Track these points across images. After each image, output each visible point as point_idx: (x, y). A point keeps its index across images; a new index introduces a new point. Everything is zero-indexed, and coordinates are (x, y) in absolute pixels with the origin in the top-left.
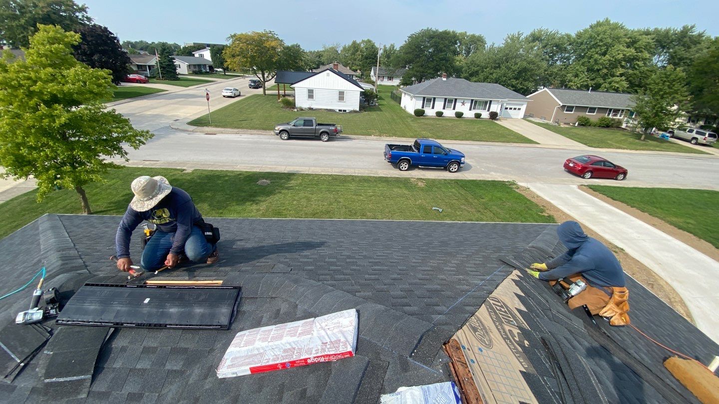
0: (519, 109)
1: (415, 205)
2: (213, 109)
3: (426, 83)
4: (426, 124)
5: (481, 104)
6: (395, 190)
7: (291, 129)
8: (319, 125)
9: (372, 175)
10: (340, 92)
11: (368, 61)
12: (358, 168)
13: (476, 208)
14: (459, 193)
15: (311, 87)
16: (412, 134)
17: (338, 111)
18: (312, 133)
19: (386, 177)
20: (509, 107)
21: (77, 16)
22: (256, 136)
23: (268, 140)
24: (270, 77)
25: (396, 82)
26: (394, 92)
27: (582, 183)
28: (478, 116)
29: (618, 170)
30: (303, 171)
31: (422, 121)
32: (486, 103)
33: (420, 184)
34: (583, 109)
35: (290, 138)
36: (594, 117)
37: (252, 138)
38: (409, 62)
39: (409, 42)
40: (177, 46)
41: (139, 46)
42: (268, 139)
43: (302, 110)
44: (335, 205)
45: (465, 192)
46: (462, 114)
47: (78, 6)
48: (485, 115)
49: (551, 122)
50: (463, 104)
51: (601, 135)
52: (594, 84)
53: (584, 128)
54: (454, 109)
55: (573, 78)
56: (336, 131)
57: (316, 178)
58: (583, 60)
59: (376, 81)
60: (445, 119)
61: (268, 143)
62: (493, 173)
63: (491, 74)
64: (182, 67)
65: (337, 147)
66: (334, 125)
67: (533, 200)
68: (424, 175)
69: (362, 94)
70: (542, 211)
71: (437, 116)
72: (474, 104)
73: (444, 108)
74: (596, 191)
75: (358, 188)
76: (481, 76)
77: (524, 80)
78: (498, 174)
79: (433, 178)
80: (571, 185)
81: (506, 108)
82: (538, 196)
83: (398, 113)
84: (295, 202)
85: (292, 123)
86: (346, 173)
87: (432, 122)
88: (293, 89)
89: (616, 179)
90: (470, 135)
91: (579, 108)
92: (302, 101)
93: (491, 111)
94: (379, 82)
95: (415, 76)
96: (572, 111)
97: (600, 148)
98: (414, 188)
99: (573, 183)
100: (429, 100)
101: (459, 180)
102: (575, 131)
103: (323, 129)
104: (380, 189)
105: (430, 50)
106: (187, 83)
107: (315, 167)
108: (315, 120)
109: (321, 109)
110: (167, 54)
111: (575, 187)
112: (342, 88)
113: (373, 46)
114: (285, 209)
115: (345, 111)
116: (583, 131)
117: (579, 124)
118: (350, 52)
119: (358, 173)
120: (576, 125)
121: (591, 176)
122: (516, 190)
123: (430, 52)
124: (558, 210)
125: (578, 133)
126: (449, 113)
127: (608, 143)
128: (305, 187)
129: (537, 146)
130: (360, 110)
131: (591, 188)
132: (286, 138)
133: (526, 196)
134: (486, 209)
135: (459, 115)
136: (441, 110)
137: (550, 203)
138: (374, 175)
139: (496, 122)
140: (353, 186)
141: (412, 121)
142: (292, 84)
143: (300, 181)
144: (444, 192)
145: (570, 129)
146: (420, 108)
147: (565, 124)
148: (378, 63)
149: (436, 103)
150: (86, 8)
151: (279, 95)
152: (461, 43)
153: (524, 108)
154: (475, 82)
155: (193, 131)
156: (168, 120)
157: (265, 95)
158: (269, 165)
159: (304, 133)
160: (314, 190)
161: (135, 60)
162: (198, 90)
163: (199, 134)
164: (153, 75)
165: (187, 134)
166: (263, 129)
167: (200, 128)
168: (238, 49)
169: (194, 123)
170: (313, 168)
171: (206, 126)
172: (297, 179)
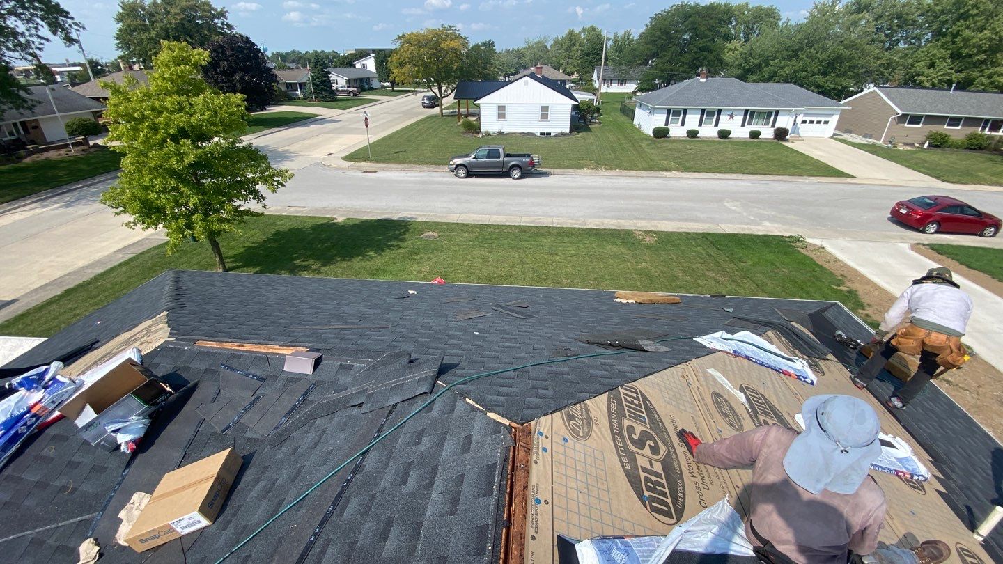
0: (826, 122)
1: (636, 270)
2: (373, 139)
3: (675, 88)
4: (671, 150)
5: (762, 115)
6: (609, 248)
7: (470, 163)
8: (509, 155)
9: (577, 226)
10: (542, 107)
11: (590, 58)
12: (558, 216)
13: (730, 277)
14: (708, 253)
15: (502, 102)
16: (646, 166)
17: (539, 134)
18: (499, 168)
19: (597, 229)
20: (808, 119)
21: (216, 24)
22: (425, 174)
23: (440, 179)
24: (449, 91)
25: (630, 87)
26: (627, 101)
27: (921, 240)
28: (755, 135)
29: (986, 220)
30: (481, 221)
31: (665, 145)
32: (769, 114)
33: (648, 239)
34: (940, 120)
35: (468, 176)
36: (957, 133)
37: (421, 177)
38: (652, 56)
39: (652, 26)
40: (336, 55)
41: (290, 58)
42: (440, 177)
43: (488, 134)
44: (518, 268)
45: (716, 250)
46: (729, 132)
47: (216, 10)
48: (767, 133)
49: (881, 142)
50: (731, 116)
51: (969, 162)
52: (962, 79)
53: (939, 150)
54: (716, 125)
55: (925, 70)
56: (532, 164)
57: (497, 231)
58: (943, 40)
59: (600, 86)
60: (699, 141)
61: (439, 183)
62: (767, 224)
63: (782, 68)
64: (339, 80)
65: (532, 187)
66: (529, 155)
67: (827, 266)
68: (656, 226)
69: (575, 108)
70: (840, 283)
71: (688, 136)
72: (750, 115)
73: (700, 124)
74: (941, 254)
75: (554, 244)
76: (766, 72)
77: (837, 75)
78: (776, 225)
79: (671, 230)
80: (900, 244)
81: (804, 122)
82: (836, 260)
83: (629, 134)
84: (466, 263)
85: (473, 156)
86: (539, 223)
87: (679, 146)
88: (478, 106)
89: (982, 235)
90: (738, 165)
91: (931, 119)
92: (489, 123)
93: (777, 126)
94: (604, 89)
95: (660, 77)
96: (919, 123)
97: (962, 183)
98: (637, 244)
99: (903, 239)
100: (677, 113)
101: (709, 234)
102: (922, 156)
103: (514, 161)
104: (587, 246)
105: (686, 36)
106: (345, 104)
107: (500, 214)
108: (503, 149)
109: (515, 133)
110: (321, 67)
111: (905, 247)
112: (545, 102)
113: (598, 35)
114: (452, 272)
115: (549, 134)
116: (937, 157)
117: (930, 145)
118: (564, 47)
119: (558, 223)
120: (926, 146)
121: (938, 229)
122: (801, 250)
123: (684, 40)
124: (868, 282)
125: (928, 159)
126: (708, 131)
127: (977, 176)
128: (482, 242)
129: (850, 180)
130: (571, 131)
131: (933, 249)
132: (463, 175)
133: (815, 259)
134: (746, 277)
135: (724, 134)
136: (695, 127)
137: (856, 271)
138: (580, 227)
139: (784, 143)
140: (546, 242)
141: (648, 145)
142: (477, 99)
143: (476, 234)
144: (683, 252)
145: (915, 152)
146: (662, 125)
147: (906, 144)
148: (603, 60)
149: (688, 116)
150: (225, 12)
151: (460, 115)
152: (736, 20)
153: (834, 120)
154: (755, 81)
155: (348, 168)
156: (319, 155)
157: (442, 116)
158: (438, 212)
159: (488, 168)
160: (494, 246)
161: (285, 76)
162: (358, 113)
163: (356, 172)
164: (304, 95)
165: (340, 172)
166: (436, 164)
167: (357, 164)
168: (407, 55)
169: (350, 158)
170: (495, 216)
171: (365, 161)
172: (472, 232)
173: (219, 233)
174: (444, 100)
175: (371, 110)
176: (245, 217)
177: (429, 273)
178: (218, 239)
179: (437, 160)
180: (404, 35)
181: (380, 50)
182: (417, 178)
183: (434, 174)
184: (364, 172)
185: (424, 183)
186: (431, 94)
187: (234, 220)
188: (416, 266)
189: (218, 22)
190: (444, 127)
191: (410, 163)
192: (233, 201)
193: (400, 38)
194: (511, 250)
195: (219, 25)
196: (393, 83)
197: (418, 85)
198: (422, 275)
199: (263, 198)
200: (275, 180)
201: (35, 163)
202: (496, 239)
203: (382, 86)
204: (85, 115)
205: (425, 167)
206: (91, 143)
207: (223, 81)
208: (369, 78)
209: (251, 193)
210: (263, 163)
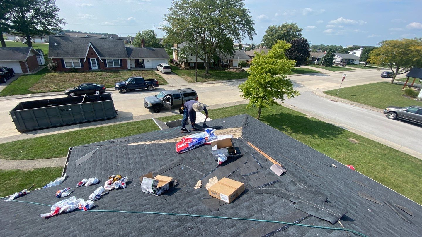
2: (343, 87)
7: (401, 113)
22: (366, 110)
30: (394, 146)
35: (396, 119)
37: (362, 110)
40: (341, 47)
41: (319, 47)
42: (375, 114)
47: (299, 29)
57: (403, 156)
61: (373, 117)
64: (337, 58)
84: (370, 164)
85: (405, 109)
110: (332, 52)
114: (358, 165)
132: (392, 117)
143: (386, 152)
150: (301, 30)
151: (405, 85)
155: (323, 97)
156: (313, 88)
157: (392, 83)
158: (364, 131)
159: (414, 119)
160: (396, 164)
161: (313, 55)
162: (341, 74)
163: (327, 100)
164: (318, 63)
165: (319, 97)
166: (375, 107)
167: (329, 96)
168: (384, 51)
169: (327, 93)
170: (406, 148)
171: (333, 95)
172: (383, 150)
173: (263, 107)
174: (398, 75)
175: (348, 74)
176: (274, 104)
177: (343, 159)
178: (262, 109)
179: (377, 105)
180: (386, 41)
181: (367, 47)
182: (360, 111)
183: (371, 111)
184: (331, 100)
185: (363, 114)
186: (390, 71)
187: (270, 104)
188: (337, 152)
189: (297, 33)
190: (391, 89)
191: (359, 102)
192: (273, 97)
193: (383, 42)
194: (408, 172)
195: (297, 34)
196: (366, 63)
197: (384, 66)
198: (339, 158)
199: (284, 100)
200: (291, 94)
201: (228, 72)
202: (400, 161)
203: (360, 64)
204: (244, 60)
205: (367, 107)
206: (242, 69)
207: (289, 55)
208: (354, 59)
209: (280, 97)
210: (291, 87)
